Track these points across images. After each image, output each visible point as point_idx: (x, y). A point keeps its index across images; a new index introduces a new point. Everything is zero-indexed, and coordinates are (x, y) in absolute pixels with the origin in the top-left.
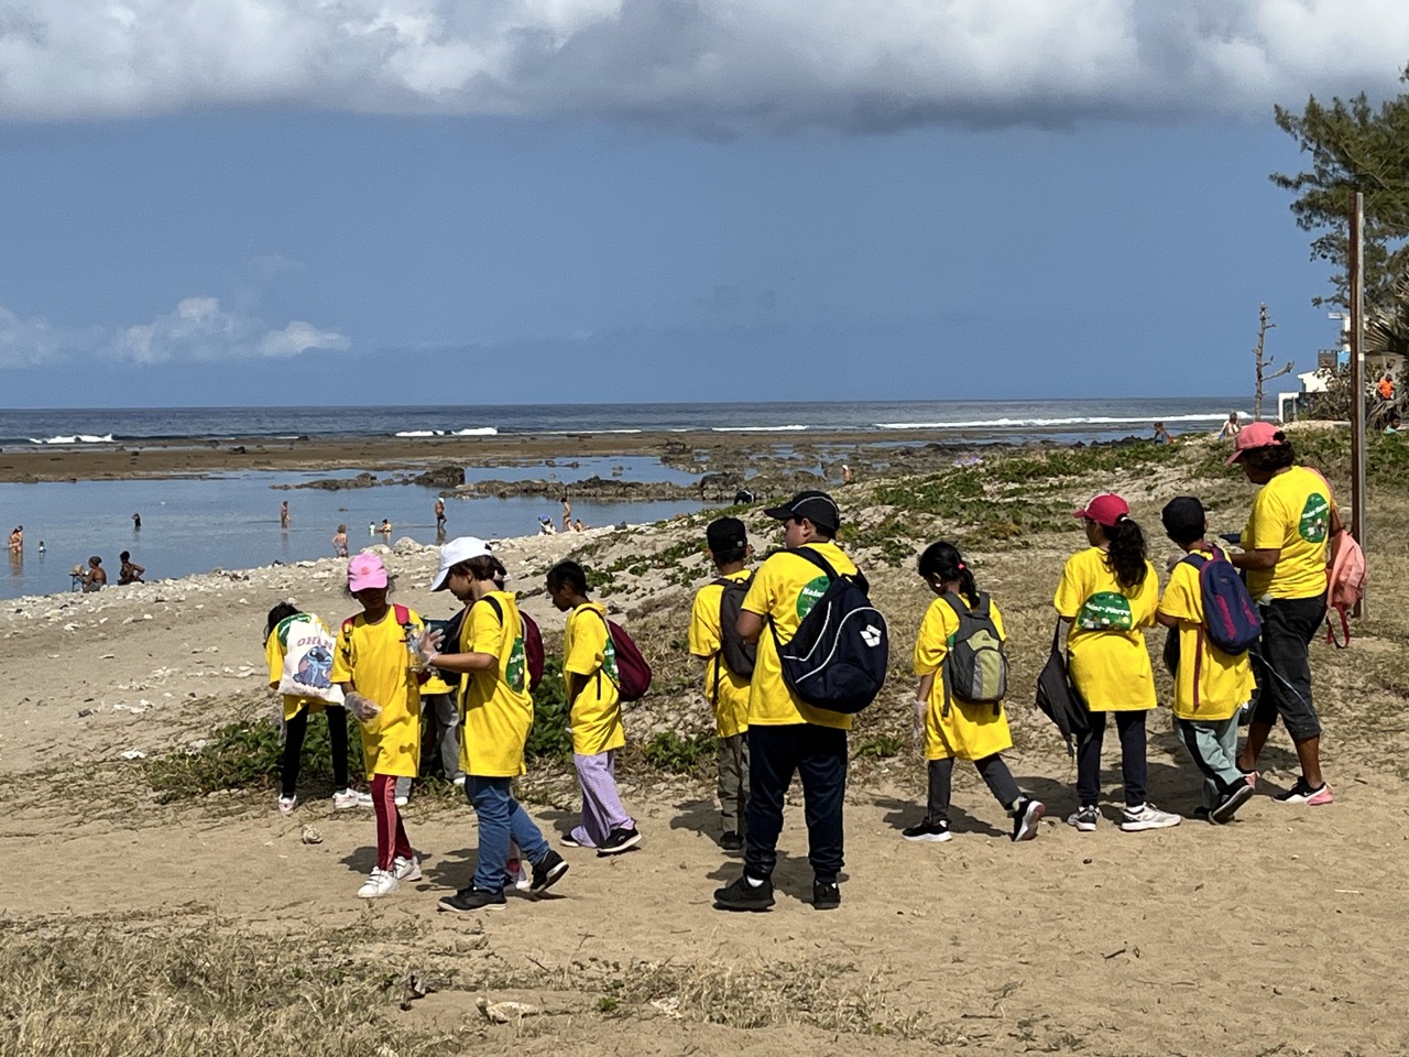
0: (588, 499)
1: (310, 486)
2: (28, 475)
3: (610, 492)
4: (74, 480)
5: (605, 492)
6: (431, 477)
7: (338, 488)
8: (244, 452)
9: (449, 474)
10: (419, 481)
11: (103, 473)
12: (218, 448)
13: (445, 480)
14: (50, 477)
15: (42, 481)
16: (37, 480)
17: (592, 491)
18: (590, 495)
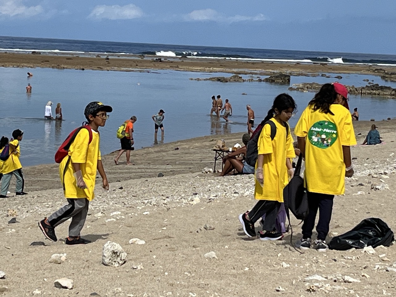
0: (374, 96)
1: (210, 79)
2: (58, 65)
3: (387, 93)
4: (83, 69)
5: (385, 93)
6: (273, 79)
7: (227, 82)
8: (161, 61)
9: (282, 78)
10: (266, 80)
11: (97, 67)
12: (145, 59)
13: (281, 81)
14: (70, 67)
15: (67, 68)
16: (64, 68)
17: (377, 92)
18: (375, 94)
